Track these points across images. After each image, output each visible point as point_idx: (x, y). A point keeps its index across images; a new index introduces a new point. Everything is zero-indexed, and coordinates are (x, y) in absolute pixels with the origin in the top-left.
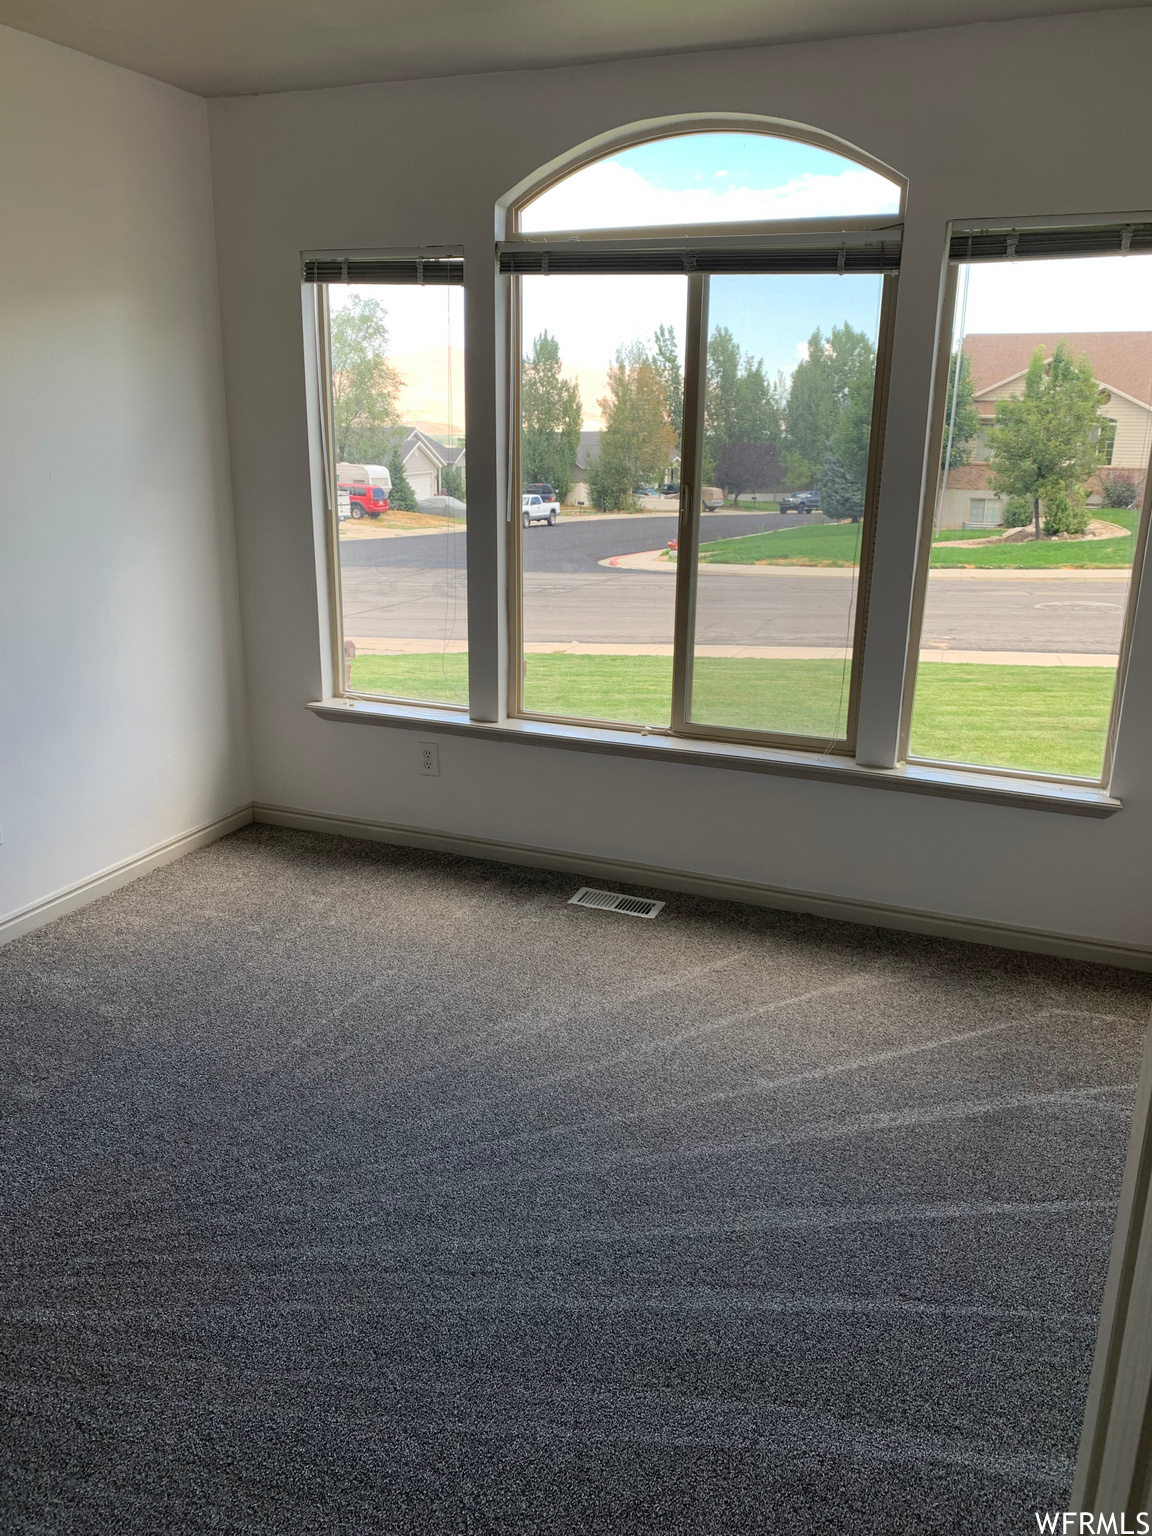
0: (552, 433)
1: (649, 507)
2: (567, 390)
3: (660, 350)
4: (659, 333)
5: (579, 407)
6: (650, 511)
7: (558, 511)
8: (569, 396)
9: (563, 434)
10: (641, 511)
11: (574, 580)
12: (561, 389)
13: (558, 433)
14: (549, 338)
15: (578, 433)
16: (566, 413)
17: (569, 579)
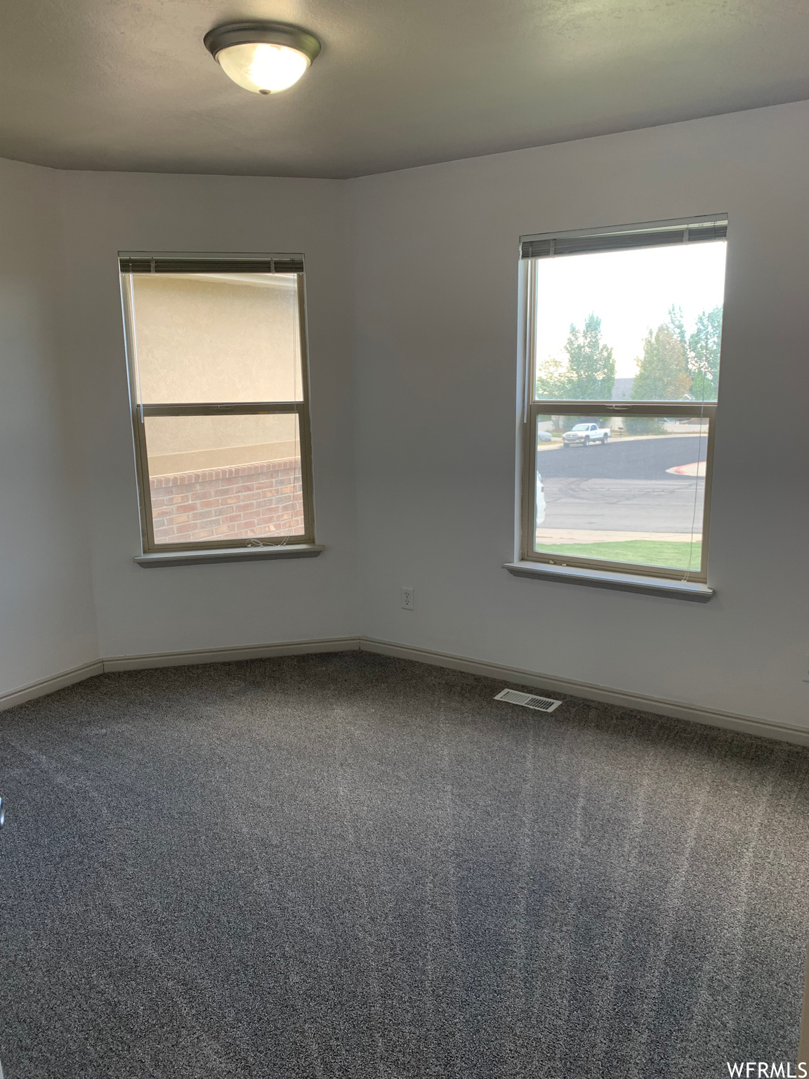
0: (595, 381)
1: (669, 430)
2: (607, 351)
3: (672, 319)
4: (671, 310)
5: (614, 361)
6: (670, 433)
7: (609, 435)
8: (608, 354)
9: (603, 380)
10: (664, 433)
11: (665, 485)
12: (602, 350)
13: (599, 381)
14: (595, 317)
15: (613, 379)
16: (605, 367)
17: (660, 485)
